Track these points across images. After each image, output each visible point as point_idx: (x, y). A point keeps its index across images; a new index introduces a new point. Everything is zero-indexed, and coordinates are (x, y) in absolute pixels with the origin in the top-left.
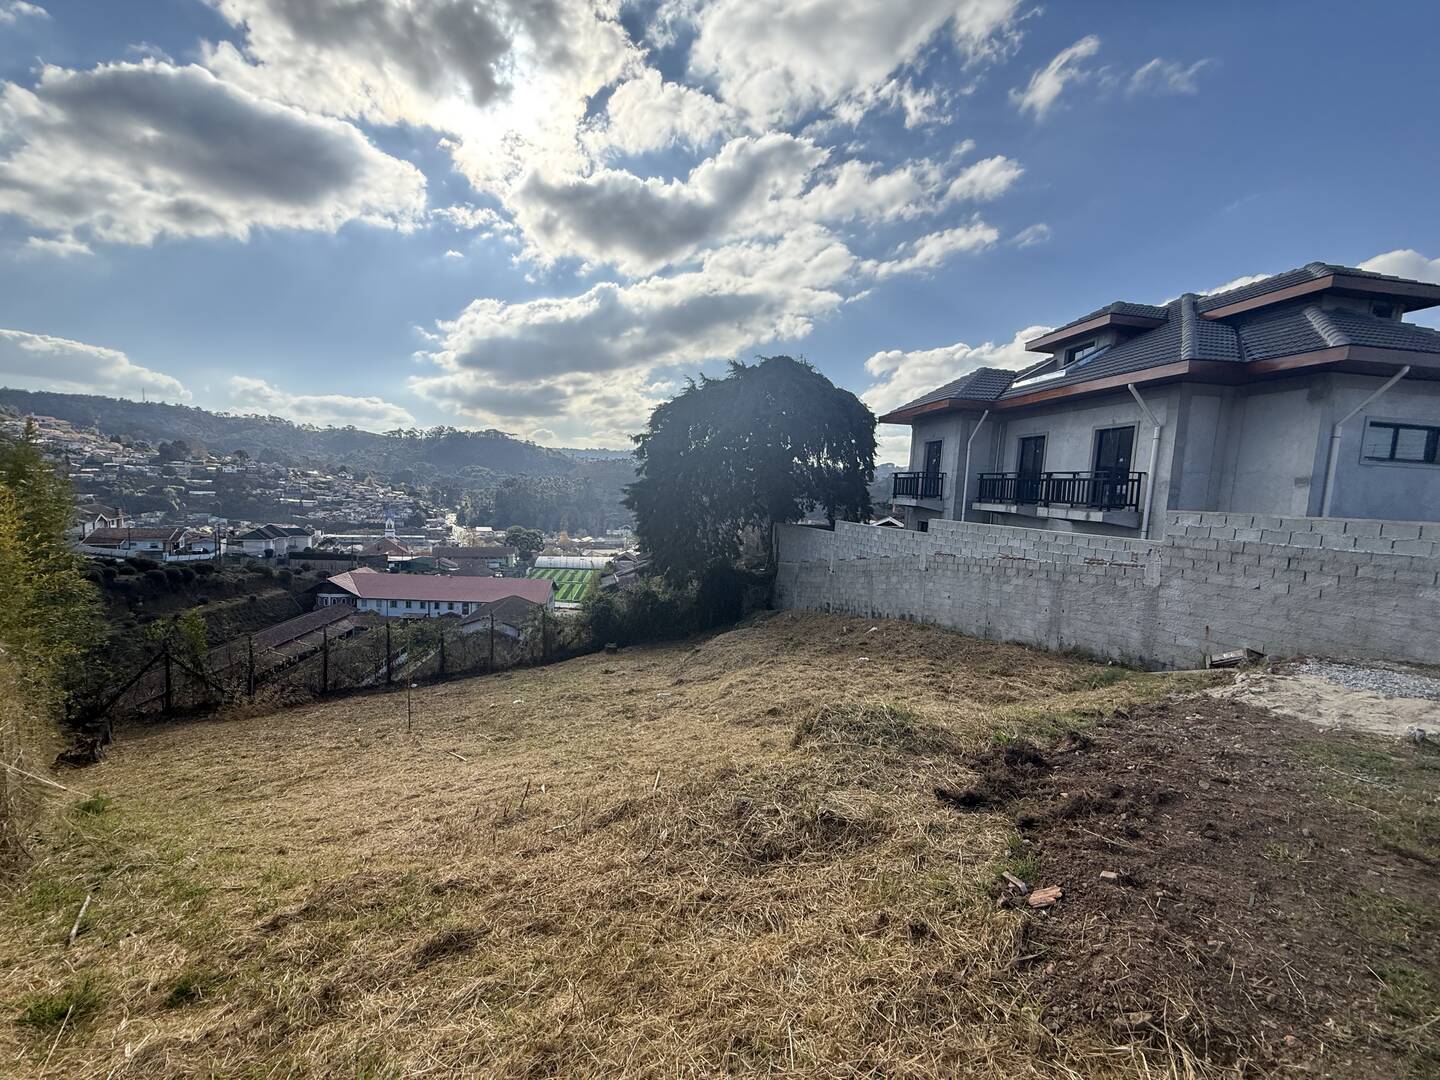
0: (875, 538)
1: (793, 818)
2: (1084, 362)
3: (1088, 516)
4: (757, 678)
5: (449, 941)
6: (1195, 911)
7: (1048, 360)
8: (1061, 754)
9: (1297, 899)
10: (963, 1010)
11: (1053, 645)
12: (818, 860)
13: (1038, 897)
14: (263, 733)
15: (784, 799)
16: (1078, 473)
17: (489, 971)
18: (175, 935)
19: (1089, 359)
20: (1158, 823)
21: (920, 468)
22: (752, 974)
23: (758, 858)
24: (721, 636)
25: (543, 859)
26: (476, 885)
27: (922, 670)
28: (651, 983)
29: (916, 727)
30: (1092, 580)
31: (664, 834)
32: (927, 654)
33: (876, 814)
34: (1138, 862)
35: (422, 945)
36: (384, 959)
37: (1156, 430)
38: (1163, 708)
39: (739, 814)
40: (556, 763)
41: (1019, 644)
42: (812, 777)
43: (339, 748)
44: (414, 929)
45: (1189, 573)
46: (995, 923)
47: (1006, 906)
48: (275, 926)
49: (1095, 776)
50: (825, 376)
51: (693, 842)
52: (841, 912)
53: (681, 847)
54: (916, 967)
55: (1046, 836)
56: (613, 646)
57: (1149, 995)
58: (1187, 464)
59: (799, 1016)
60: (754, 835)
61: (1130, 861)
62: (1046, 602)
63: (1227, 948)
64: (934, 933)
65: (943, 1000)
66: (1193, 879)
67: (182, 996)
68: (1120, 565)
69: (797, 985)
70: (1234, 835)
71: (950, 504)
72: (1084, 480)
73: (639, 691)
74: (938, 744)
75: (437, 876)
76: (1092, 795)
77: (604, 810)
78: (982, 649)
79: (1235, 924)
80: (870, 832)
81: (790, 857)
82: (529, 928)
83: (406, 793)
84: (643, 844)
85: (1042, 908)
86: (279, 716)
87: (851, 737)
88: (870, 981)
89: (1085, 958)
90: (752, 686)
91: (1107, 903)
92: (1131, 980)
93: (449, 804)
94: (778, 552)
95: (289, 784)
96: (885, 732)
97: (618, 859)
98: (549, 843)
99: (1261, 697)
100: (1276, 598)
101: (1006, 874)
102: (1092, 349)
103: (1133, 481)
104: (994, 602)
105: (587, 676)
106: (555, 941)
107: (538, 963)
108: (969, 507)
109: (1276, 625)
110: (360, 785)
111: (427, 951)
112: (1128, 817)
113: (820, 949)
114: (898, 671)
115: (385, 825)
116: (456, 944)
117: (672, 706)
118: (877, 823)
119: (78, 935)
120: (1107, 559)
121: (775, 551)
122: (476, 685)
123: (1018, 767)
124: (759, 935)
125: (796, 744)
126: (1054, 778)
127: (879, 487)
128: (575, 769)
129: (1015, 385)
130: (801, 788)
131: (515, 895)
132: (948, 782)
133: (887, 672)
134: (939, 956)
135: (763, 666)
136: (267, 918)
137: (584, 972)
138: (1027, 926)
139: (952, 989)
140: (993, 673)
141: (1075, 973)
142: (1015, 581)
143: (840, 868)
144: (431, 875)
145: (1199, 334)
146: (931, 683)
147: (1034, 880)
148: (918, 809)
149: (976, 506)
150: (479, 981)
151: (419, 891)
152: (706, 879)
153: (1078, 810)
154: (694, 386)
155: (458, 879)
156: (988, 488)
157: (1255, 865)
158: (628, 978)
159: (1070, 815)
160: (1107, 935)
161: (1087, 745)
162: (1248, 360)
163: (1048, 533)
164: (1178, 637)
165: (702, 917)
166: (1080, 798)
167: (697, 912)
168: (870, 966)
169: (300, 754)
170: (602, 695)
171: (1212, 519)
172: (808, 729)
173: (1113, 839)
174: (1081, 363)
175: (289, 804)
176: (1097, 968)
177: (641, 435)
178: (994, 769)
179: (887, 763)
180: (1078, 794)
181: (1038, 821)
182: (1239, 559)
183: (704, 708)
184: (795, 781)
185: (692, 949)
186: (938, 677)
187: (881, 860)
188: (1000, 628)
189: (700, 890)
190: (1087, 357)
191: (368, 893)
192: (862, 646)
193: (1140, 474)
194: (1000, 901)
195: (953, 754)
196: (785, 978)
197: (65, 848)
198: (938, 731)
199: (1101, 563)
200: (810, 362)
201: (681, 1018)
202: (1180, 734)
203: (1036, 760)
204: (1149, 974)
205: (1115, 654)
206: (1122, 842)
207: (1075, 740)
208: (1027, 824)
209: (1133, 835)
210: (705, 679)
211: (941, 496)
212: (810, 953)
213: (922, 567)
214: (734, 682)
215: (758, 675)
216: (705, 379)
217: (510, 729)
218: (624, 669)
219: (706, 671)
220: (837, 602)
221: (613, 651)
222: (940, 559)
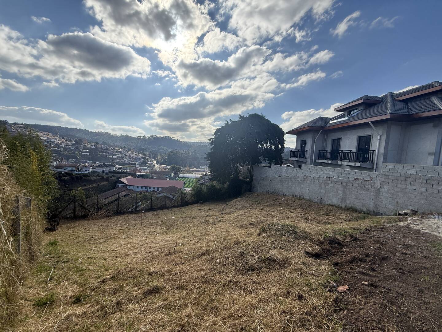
0: (284, 170)
1: (259, 258)
2: (354, 114)
3: (355, 164)
4: (246, 213)
5: (153, 290)
6: (396, 297)
7: (341, 114)
8: (347, 242)
9: (433, 295)
10: (315, 324)
11: (343, 206)
12: (267, 272)
13: (340, 289)
14: (100, 224)
15: (256, 252)
16: (352, 150)
17: (165, 300)
18: (75, 282)
19: (356, 114)
20: (382, 266)
21: (299, 148)
22: (246, 307)
23: (248, 270)
24: (235, 200)
25: (181, 266)
26: (161, 273)
27: (300, 213)
28: (214, 308)
29: (298, 231)
30: (357, 185)
31: (218, 261)
32: (301, 207)
33: (285, 258)
34: (375, 279)
35: (145, 290)
36: (135, 294)
37: (379, 137)
38: (382, 228)
39: (242, 256)
40: (184, 237)
41: (331, 205)
42: (264, 245)
43: (121, 229)
44: (143, 285)
45: (390, 184)
46: (326, 296)
47: (330, 291)
48: (103, 281)
49: (359, 250)
50: (269, 119)
51: (227, 264)
52: (274, 289)
53: (223, 265)
54: (300, 309)
55: (343, 268)
56: (202, 202)
57: (380, 324)
58: (389, 148)
59: (261, 322)
60: (246, 263)
61: (372, 279)
62: (340, 192)
63: (408, 311)
64: (305, 298)
65: (309, 320)
66: (396, 287)
67: (77, 300)
68: (367, 181)
69: (261, 312)
70: (409, 272)
71: (309, 160)
72: (354, 153)
73: (209, 216)
74: (306, 237)
75: (150, 269)
76: (358, 256)
77: (199, 252)
78: (319, 206)
79: (411, 303)
80: (284, 264)
81: (258, 270)
82: (177, 287)
83: (141, 244)
84: (212, 263)
85: (342, 292)
86: (105, 219)
87: (277, 233)
88: (284, 312)
89: (357, 310)
90: (245, 216)
91: (365, 292)
92: (374, 319)
93: (153, 248)
94: (253, 175)
95: (107, 240)
96: (288, 232)
97: (204, 268)
98: (183, 261)
99: (417, 226)
100: (422, 193)
101: (329, 280)
102: (357, 110)
103: (371, 153)
104: (323, 191)
105: (193, 211)
106: (185, 292)
107: (180, 299)
108: (315, 161)
109: (422, 202)
110: (127, 241)
111: (147, 292)
112: (371, 264)
114: (292, 213)
115: (134, 253)
116: (155, 291)
117: (220, 221)
118: (286, 261)
119: (50, 280)
120: (362, 178)
121: (252, 173)
122: (161, 212)
123: (333, 245)
124: (248, 295)
125: (259, 234)
126: (345, 250)
127: (285, 155)
128: (190, 239)
129: (330, 122)
130: (261, 249)
131: (173, 277)
132: (309, 249)
133: (288, 213)
134: (307, 306)
135: (248, 209)
136: (101, 279)
137: (194, 302)
138: (337, 298)
139: (312, 317)
140: (323, 214)
141: (354, 315)
142: (330, 185)
143: (274, 275)
144: (148, 269)
145: (394, 106)
146: (302, 217)
147: (339, 283)
148: (299, 257)
149: (317, 161)
150: (162, 303)
151: (145, 274)
152: (231, 276)
153: (353, 260)
154: (228, 123)
155: (156, 271)
156: (321, 155)
157: (417, 283)
158: (207, 305)
159: (351, 262)
160: (365, 303)
161: (356, 239)
162: (411, 114)
163: (342, 170)
164: (386, 205)
165: (230, 288)
166: (354, 257)
167: (228, 286)
168: (284, 308)
169: (111, 230)
170: (198, 217)
171: (399, 166)
172: (263, 230)
173: (366, 271)
175: (107, 245)
176: (362, 313)
177: (211, 138)
178: (325, 246)
179: (289, 242)
180: (354, 255)
181: (340, 264)
182: (408, 179)
183: (230, 222)
184: (259, 246)
185: (227, 298)
186: (305, 215)
187: (288, 274)
188: (325, 200)
189: (229, 279)
190: (355, 113)
191: (130, 273)
192: (280, 204)
193: (373, 151)
194: (328, 289)
195: (311, 240)
196: (257, 309)
197: (46, 255)
198: (306, 232)
199: (360, 179)
200: (264, 116)
201: (224, 319)
202: (389, 237)
203: (339, 243)
204: (380, 317)
205: (365, 210)
206: (370, 272)
207: (352, 237)
208: (336, 264)
209: (373, 270)
210: (230, 213)
211: (306, 157)
212: (265, 302)
213: (300, 180)
214: (239, 214)
215: (247, 212)
216: (231, 121)
217: (171, 226)
218: (205, 209)
219: (230, 210)
220: (272, 190)
221: (202, 203)
222: (305, 177)
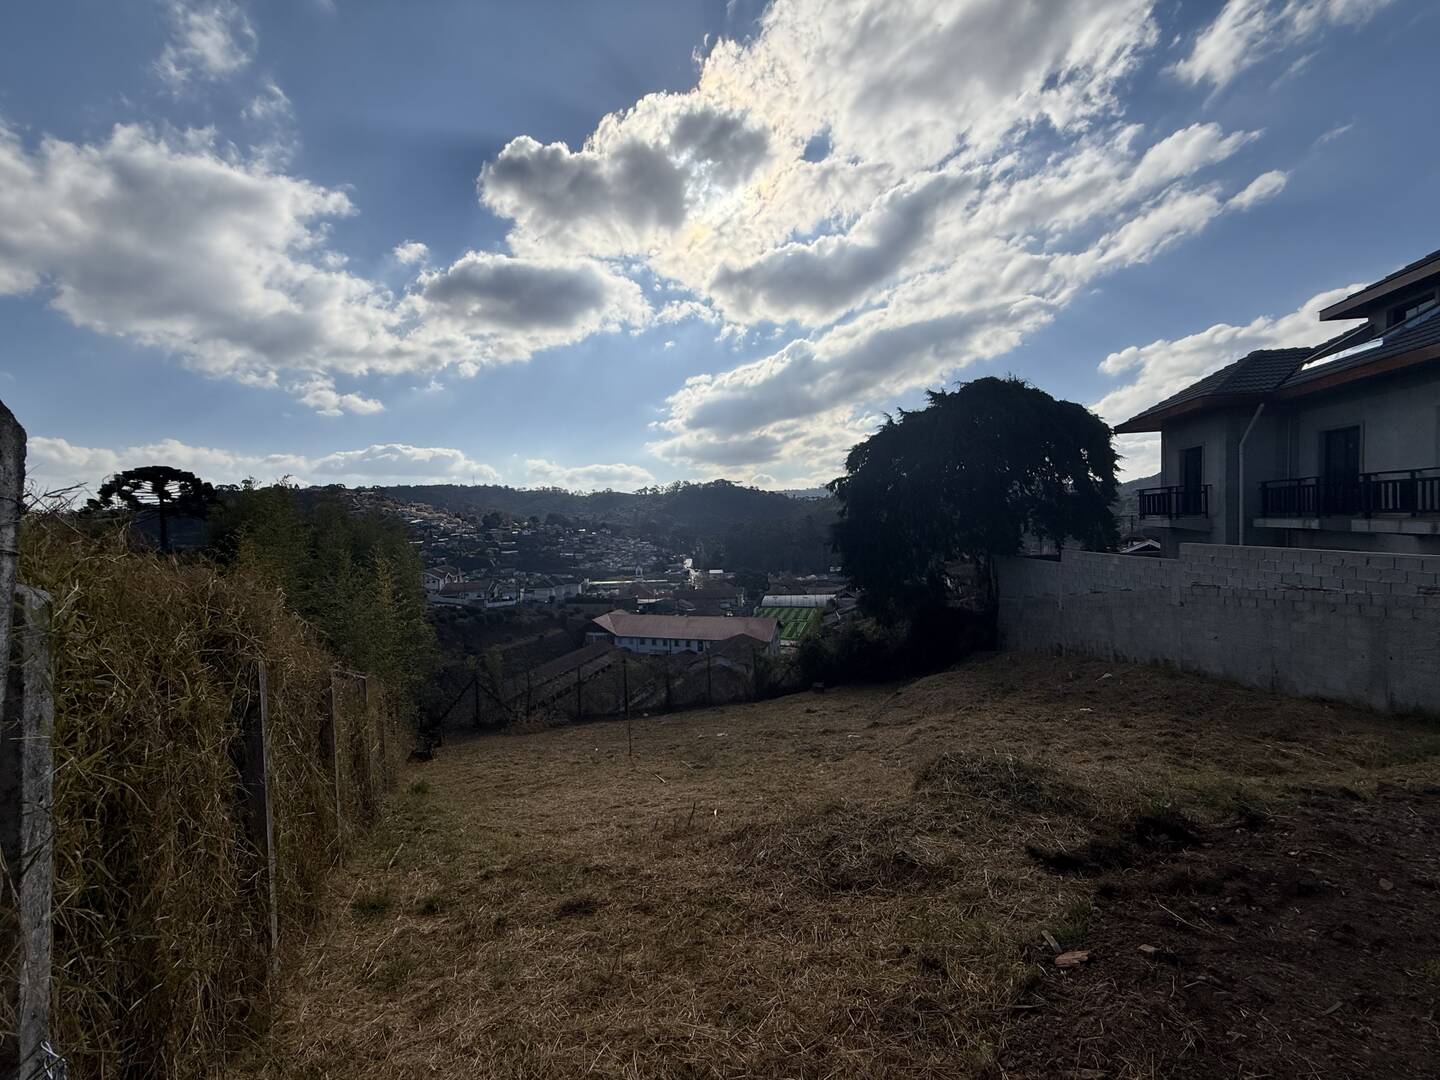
0: (1111, 568)
1: (871, 855)
2: (1416, 322)
3: (1434, 529)
4: (950, 725)
5: (579, 905)
7: (1362, 326)
8: (1219, 830)
12: (882, 895)
13: (1065, 959)
14: (532, 746)
15: (872, 838)
16: (1419, 471)
17: (596, 929)
18: (436, 874)
19: (1424, 318)
21: (1175, 481)
23: (834, 886)
24: (925, 679)
26: (613, 872)
27: (1161, 727)
28: (694, 959)
29: (1043, 784)
31: (762, 854)
32: (1173, 707)
33: (950, 862)
34: (1208, 946)
35: (563, 904)
36: (538, 908)
39: (828, 845)
40: (733, 792)
41: (1323, 701)
42: (907, 820)
43: (578, 763)
44: (561, 893)
47: (1027, 960)
48: (486, 877)
50: (1042, 389)
51: (782, 864)
53: (771, 866)
56: (820, 685)
60: (833, 865)
62: (1359, 646)
64: (945, 969)
65: (916, 1020)
67: (429, 909)
70: (1379, 943)
71: (1220, 524)
72: (1432, 480)
73: (834, 732)
74: (1067, 804)
80: (937, 877)
81: (859, 889)
82: (635, 907)
83: (613, 803)
85: (1063, 968)
86: (542, 735)
90: (942, 733)
91: (1126, 974)
92: (1101, 1041)
93: (640, 816)
94: (997, 588)
95: (538, 788)
97: (720, 869)
101: (1048, 934)
102: (1432, 303)
104: (1282, 644)
105: (789, 716)
108: (1248, 524)
110: (584, 793)
111: (564, 908)
112: (1233, 903)
113: (834, 961)
114: (1126, 726)
115: (590, 826)
116: (581, 908)
117: (859, 748)
118: (948, 870)
119: (392, 866)
121: (994, 585)
122: (694, 717)
125: (916, 789)
127: (1126, 512)
128: (747, 799)
129: (1306, 367)
130: (890, 830)
131: (636, 883)
133: (1110, 727)
135: (960, 712)
136: (484, 871)
140: (1265, 735)
143: (897, 904)
144: (587, 860)
149: (1259, 523)
150: (585, 933)
151: (575, 869)
152: (781, 896)
154: (890, 422)
155: (604, 865)
156: (1277, 498)
157: (1380, 977)
161: (1254, 822)
163: (1354, 555)
165: (765, 924)
169: (552, 765)
170: (796, 733)
172: (924, 777)
174: (1409, 326)
175: (534, 802)
176: (1079, 1025)
177: (837, 480)
179: (992, 816)
183: (889, 753)
184: (889, 822)
187: (942, 906)
189: (773, 903)
190: (1425, 312)
191: (544, 865)
192: (1088, 695)
195: (1084, 816)
197: (398, 813)
198: (1074, 791)
200: (1021, 378)
203: (1179, 833)
206: (1202, 925)
208: (1107, 892)
209: (1227, 919)
210: (902, 723)
211: (1206, 513)
212: (825, 962)
213: (1176, 602)
214: (922, 728)
215: (952, 721)
216: (902, 413)
217: (707, 759)
218: (826, 710)
219: (905, 715)
220: (1070, 643)
221: (821, 691)
222: (1198, 591)
